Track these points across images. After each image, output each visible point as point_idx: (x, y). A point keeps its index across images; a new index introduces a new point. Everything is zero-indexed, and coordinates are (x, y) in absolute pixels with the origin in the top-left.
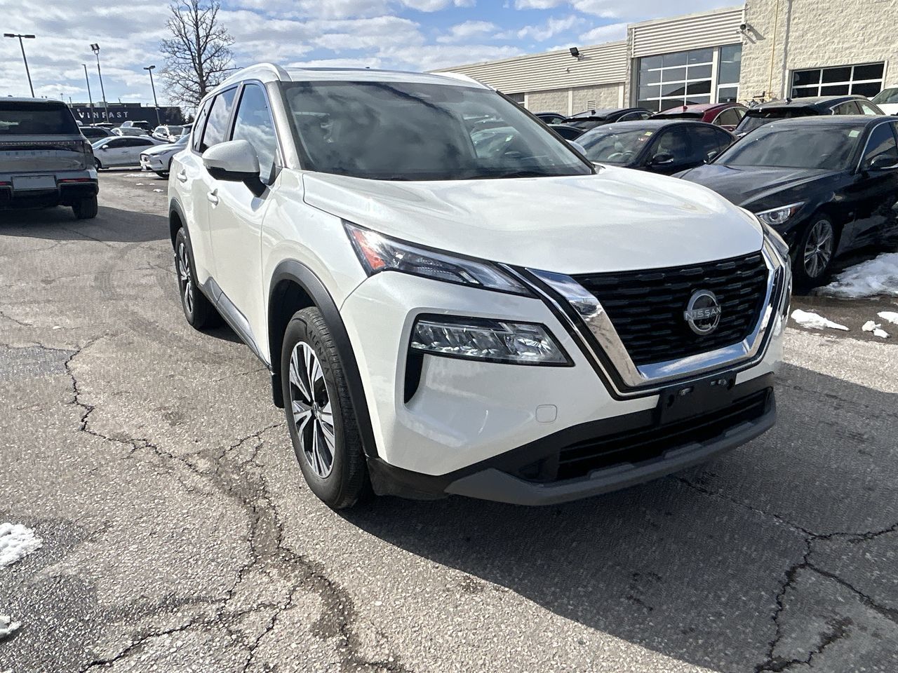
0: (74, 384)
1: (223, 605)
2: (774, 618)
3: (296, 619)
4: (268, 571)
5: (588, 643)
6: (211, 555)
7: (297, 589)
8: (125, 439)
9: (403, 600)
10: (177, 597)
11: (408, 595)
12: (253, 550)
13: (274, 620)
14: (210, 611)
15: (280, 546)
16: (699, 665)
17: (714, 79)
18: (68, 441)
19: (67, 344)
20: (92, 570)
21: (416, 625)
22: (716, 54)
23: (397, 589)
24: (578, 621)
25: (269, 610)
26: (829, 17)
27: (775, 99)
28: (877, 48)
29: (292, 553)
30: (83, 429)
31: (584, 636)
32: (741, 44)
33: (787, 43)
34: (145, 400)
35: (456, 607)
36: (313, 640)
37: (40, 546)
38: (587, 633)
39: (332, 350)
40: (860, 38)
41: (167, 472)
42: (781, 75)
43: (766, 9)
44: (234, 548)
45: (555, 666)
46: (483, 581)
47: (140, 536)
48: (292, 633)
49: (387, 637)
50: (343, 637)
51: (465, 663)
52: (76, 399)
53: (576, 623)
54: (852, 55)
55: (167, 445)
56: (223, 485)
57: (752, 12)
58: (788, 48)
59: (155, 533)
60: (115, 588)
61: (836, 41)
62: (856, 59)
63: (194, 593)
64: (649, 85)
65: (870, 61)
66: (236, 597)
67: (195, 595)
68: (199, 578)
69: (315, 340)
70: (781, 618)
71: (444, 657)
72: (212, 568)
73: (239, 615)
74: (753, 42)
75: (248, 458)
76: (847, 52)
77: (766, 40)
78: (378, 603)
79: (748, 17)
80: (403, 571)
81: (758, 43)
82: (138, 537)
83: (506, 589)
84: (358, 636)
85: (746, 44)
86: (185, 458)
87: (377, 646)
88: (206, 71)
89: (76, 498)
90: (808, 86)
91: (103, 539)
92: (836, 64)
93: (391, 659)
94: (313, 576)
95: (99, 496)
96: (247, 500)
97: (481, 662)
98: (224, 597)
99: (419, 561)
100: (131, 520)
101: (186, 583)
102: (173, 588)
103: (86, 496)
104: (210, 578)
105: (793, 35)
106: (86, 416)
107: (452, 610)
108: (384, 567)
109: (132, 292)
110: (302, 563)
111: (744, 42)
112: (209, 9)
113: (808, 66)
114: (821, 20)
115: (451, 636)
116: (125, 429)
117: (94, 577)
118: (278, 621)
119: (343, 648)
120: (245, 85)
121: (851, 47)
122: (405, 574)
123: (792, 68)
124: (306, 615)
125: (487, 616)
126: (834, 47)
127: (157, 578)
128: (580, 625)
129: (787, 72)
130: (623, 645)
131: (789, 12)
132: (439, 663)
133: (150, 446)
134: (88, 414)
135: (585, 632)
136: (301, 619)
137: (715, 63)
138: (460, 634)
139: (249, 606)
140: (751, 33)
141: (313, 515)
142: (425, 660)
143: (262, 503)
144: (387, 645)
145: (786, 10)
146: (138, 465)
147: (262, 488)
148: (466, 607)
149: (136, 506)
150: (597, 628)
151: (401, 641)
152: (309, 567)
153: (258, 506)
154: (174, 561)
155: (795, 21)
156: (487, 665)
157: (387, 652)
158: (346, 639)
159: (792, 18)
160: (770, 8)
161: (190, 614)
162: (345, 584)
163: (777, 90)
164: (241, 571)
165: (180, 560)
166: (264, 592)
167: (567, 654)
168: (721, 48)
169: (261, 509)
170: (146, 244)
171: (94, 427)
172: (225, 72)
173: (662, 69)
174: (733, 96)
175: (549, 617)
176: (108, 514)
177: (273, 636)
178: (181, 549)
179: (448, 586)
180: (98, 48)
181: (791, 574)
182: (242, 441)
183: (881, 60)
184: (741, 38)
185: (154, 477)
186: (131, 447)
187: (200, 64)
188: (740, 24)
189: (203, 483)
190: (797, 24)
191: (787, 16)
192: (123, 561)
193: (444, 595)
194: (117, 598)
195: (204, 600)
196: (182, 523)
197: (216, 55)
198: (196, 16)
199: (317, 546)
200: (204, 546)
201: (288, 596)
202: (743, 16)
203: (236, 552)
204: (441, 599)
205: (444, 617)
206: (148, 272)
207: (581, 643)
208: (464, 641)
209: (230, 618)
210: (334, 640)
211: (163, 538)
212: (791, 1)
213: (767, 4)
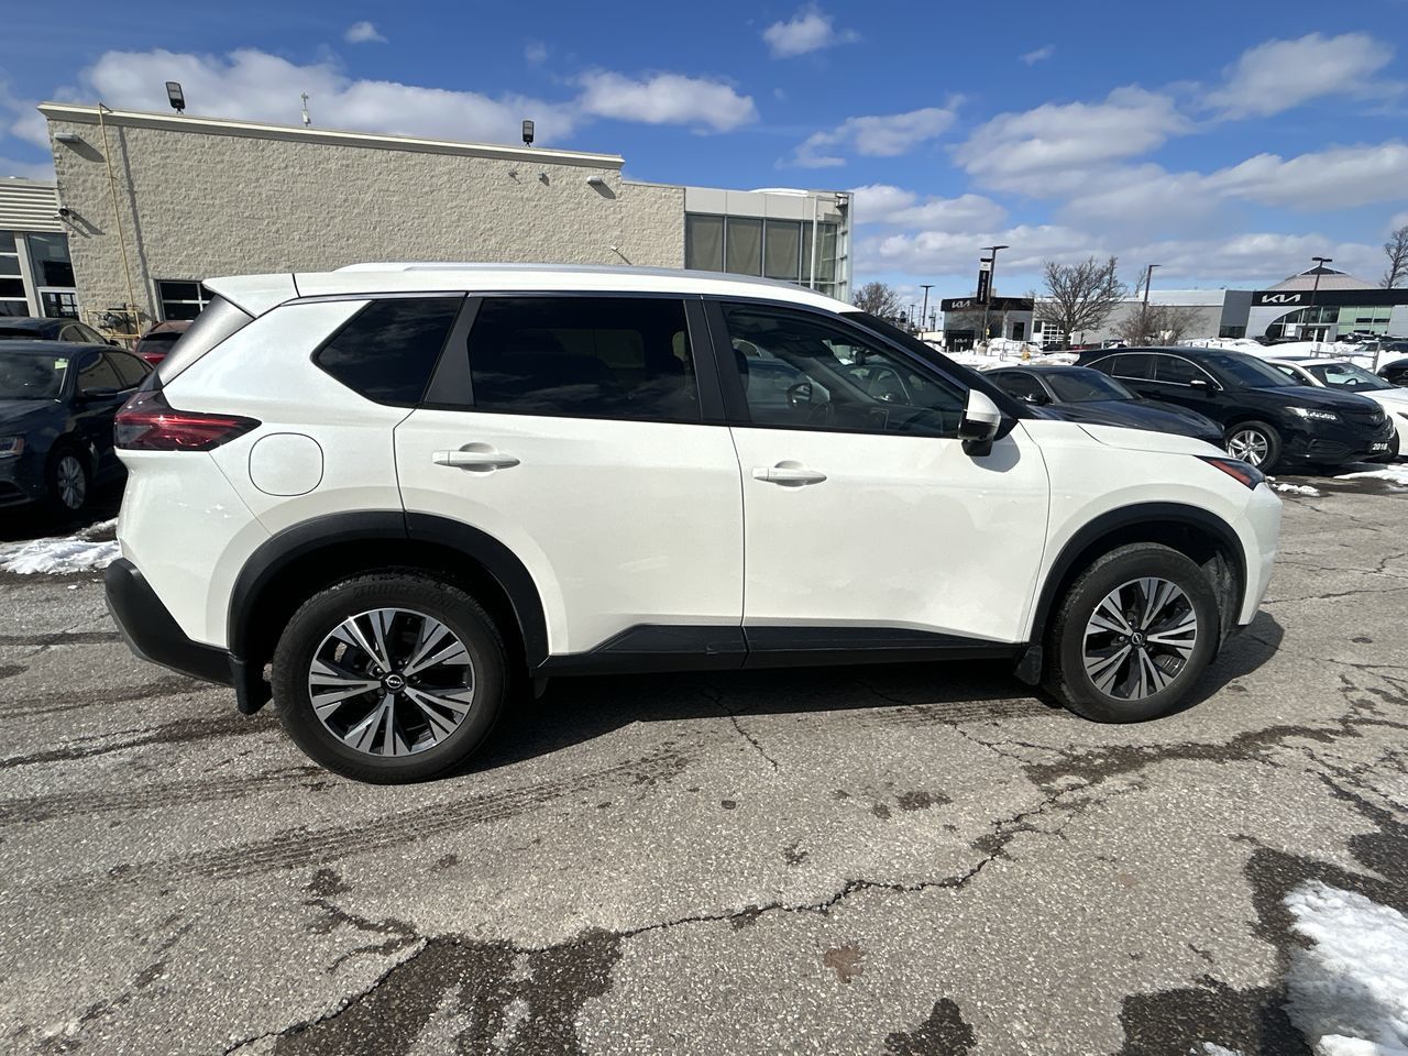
17: (26, 278)
22: (21, 243)
26: (195, 223)
27: (143, 316)
32: (65, 235)
33: (141, 246)
40: (239, 254)
42: (143, 284)
43: (97, 196)
57: (71, 194)
58: (144, 252)
74: (86, 236)
77: (105, 237)
79: (67, 200)
81: (94, 237)
85: (73, 236)
90: (184, 302)
105: (148, 236)
111: (70, 233)
113: (180, 277)
114: (182, 225)
121: (231, 263)
123: (156, 278)
129: (152, 282)
131: (134, 206)
137: (22, 255)
140: (77, 223)
145: (128, 203)
155: (146, 220)
159: (140, 214)
160: (101, 195)
163: (142, 303)
168: (28, 234)
184: (62, 227)
188: (53, 207)
190: (149, 223)
191: (131, 210)
202: (58, 196)
212: (132, 193)
213: (94, 188)
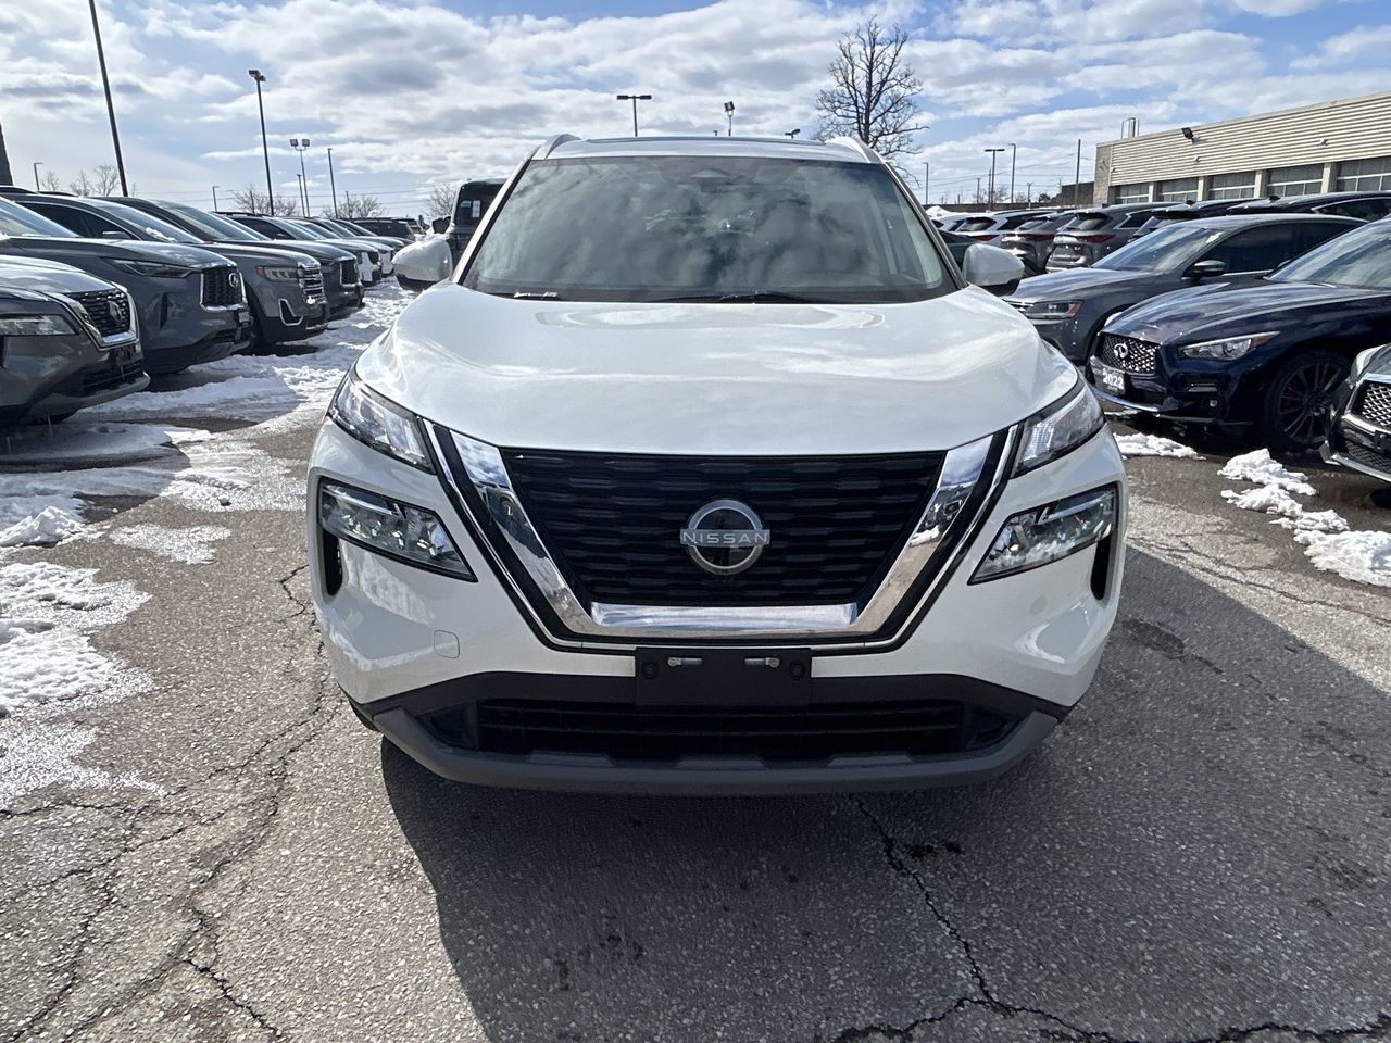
88: (875, 134)
112: (891, 42)
172: (902, 135)
180: (733, 108)
187: (867, 124)
197: (892, 110)
198: (872, 55)
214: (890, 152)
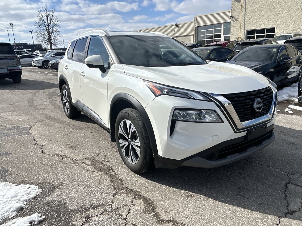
0: (34, 138)
1: (111, 206)
2: (285, 199)
3: (137, 209)
4: (122, 195)
5: (232, 210)
6: (101, 191)
7: (134, 199)
8: (58, 155)
9: (169, 201)
10: (95, 204)
11: (170, 199)
12: (115, 188)
13: (130, 209)
14: (107, 208)
15: (123, 186)
16: (268, 214)
17: (222, 33)
18: (39, 157)
19: (26, 125)
20: (63, 198)
21: (176, 208)
22: (222, 25)
23: (167, 197)
24: (227, 204)
25: (127, 207)
26: (258, 13)
27: (242, 40)
28: (273, 23)
29: (128, 189)
30: (42, 153)
31: (230, 208)
32: (230, 22)
33: (245, 22)
34: (61, 142)
35: (187, 202)
36: (145, 215)
37: (42, 191)
38: (231, 207)
39: (139, 122)
40: (267, 20)
41: (77, 165)
42: (243, 32)
43: (238, 11)
44: (108, 188)
45: (224, 217)
46: (193, 194)
47: (75, 186)
48: (137, 213)
49: (168, 212)
50: (154, 213)
51: (196, 219)
52: (36, 143)
53: (226, 204)
54: (265, 25)
55: (73, 156)
56: (97, 168)
57: (233, 12)
58: (245, 23)
59: (80, 185)
60: (73, 203)
61: (260, 21)
62: (266, 27)
63: (100, 203)
64: (201, 35)
65: (271, 27)
66: (115, 203)
67: (101, 203)
68: (100, 198)
69: (133, 119)
70: (287, 199)
71: (189, 217)
72: (103, 195)
73: (118, 209)
74: (234, 21)
75: (103, 159)
76: (264, 24)
77: (238, 21)
78: (162, 202)
79: (232, 14)
80: (167, 192)
81: (236, 22)
82: (74, 187)
83: (201, 195)
84: (159, 213)
85: (232, 22)
86: (81, 160)
87: (166, 215)
88: (51, 32)
89: (48, 175)
90: (252, 35)
91: (63, 188)
92: (260, 28)
93: (172, 219)
94: (137, 195)
95: (56, 174)
96: (107, 173)
97: (200, 218)
98: (110, 203)
99: (170, 189)
100: (70, 181)
101: (96, 200)
102: (92, 202)
103: (51, 174)
104: (104, 198)
105: (247, 19)
106: (42, 149)
107: (186, 203)
108: (160, 191)
109: (43, 107)
110: (132, 191)
111: (231, 21)
112: (51, 11)
113: (251, 29)
114: (255, 14)
115: (188, 211)
116: (57, 152)
117: (64, 200)
118: (131, 210)
119: (155, 217)
120: (91, 37)
122: (167, 193)
123: (247, 30)
124: (140, 207)
125: (198, 204)
126: (259, 23)
127: (86, 199)
128: (228, 205)
129: (245, 31)
130: (243, 210)
131: (245, 12)
132: (188, 219)
133: (68, 157)
134: (42, 148)
135: (230, 207)
136: (138, 209)
137: (222, 28)
138: (191, 210)
139: (120, 206)
140: (233, 19)
141: (131, 176)
142: (183, 218)
143: (113, 173)
144: (169, 215)
145: (244, 11)
146: (66, 163)
147: (111, 168)
148: (190, 202)
149: (70, 177)
150: (233, 205)
151: (173, 213)
152: (136, 192)
153: (112, 175)
154: (90, 193)
155: (247, 15)
156: (203, 218)
157: (170, 217)
158: (155, 214)
159: (246, 14)
160: (239, 11)
161: (101, 210)
162: (149, 197)
163: (242, 37)
164: (113, 195)
165: (92, 193)
166: (123, 201)
167: (227, 214)
168: (224, 23)
169: (113, 175)
170: (42, 91)
171: (46, 152)
172: (57, 32)
173: (205, 30)
174: (229, 39)
175: (217, 203)
176: (61, 180)
177: (131, 215)
178: (91, 189)
179: (182, 196)
180: (13, 25)
181: (286, 185)
182: (99, 154)
183: (274, 27)
184: (230, 20)
185: (73, 167)
186: (61, 158)
187: (49, 30)
188: (230, 16)
189: (90, 168)
190: (248, 16)
191: (244, 13)
192: (72, 194)
193: (182, 198)
194: (75, 206)
195: (104, 205)
196: (88, 181)
197: (54, 27)
198: (47, 14)
199: (136, 186)
200: (98, 188)
201: (132, 202)
202: (230, 13)
203: (109, 189)
204: (181, 200)
205: (184, 205)
206: (46, 100)
207: (230, 210)
208: (193, 212)
209: (115, 210)
210: (151, 214)
211: (83, 186)
212: (245, 8)
213: (238, 9)
214: (55, 36)
